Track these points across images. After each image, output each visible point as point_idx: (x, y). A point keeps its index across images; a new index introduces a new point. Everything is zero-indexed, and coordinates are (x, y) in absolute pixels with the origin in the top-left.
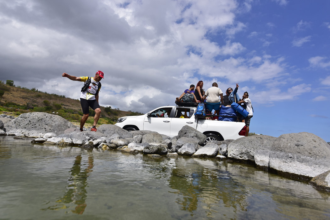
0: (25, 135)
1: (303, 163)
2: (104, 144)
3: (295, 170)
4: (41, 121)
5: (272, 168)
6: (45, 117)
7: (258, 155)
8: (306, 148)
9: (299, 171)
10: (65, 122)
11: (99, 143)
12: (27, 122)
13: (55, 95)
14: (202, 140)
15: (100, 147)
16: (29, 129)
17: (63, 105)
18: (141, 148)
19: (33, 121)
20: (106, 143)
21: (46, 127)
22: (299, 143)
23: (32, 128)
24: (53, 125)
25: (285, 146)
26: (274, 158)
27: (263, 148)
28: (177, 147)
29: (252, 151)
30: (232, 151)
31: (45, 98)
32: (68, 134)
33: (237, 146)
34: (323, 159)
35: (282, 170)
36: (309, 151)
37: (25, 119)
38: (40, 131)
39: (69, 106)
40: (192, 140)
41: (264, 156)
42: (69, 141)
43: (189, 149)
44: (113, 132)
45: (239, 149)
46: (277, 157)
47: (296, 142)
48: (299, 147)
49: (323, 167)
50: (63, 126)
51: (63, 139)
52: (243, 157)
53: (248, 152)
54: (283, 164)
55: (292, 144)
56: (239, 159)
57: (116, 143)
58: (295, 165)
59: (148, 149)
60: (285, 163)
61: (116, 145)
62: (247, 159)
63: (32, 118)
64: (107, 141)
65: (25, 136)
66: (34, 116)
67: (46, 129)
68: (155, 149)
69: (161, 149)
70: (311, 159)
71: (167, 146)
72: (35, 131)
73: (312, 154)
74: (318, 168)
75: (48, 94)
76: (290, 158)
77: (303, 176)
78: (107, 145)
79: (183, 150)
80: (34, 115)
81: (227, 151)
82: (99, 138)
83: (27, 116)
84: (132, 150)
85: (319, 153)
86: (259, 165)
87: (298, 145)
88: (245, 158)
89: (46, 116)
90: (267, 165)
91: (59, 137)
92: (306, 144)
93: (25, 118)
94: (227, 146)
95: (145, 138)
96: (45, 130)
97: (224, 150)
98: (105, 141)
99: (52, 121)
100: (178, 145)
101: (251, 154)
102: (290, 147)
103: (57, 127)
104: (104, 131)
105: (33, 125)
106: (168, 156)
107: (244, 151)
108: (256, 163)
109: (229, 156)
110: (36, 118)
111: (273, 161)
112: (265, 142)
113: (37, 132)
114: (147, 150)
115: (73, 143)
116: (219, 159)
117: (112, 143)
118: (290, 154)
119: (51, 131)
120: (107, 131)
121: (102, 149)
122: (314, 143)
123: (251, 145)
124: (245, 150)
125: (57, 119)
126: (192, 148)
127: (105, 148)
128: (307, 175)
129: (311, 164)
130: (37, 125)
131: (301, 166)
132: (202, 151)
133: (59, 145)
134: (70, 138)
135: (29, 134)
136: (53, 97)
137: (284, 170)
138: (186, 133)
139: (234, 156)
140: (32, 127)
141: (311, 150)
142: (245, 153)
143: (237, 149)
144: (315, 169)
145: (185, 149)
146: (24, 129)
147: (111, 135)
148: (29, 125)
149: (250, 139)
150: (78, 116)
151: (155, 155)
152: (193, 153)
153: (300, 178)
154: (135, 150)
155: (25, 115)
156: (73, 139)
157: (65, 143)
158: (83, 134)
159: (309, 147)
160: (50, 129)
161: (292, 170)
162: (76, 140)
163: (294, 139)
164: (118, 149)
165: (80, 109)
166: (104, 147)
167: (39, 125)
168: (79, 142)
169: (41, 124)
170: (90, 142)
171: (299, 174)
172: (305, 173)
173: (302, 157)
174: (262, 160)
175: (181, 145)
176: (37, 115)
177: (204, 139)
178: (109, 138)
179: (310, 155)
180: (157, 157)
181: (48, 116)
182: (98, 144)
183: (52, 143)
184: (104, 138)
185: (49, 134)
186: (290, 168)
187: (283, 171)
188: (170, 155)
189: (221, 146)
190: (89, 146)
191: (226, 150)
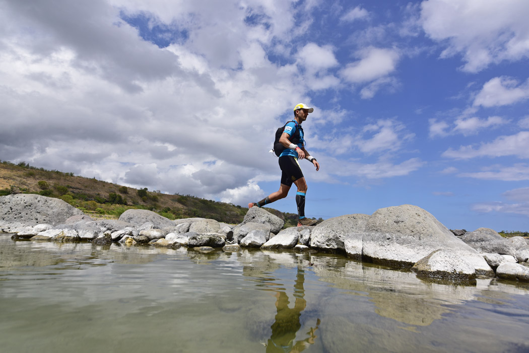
0: (3, 230)
1: (404, 245)
2: (128, 237)
3: (394, 255)
4: (29, 207)
5: (366, 255)
6: (37, 201)
7: (349, 240)
8: (407, 224)
9: (399, 257)
10: (69, 209)
11: (122, 236)
12: (6, 210)
13: (57, 172)
14: (277, 226)
15: (122, 242)
16: (10, 221)
17: (71, 187)
18: (185, 240)
19: (16, 208)
20: (133, 235)
21: (38, 216)
22: (399, 219)
23: (15, 218)
24: (49, 213)
25: (381, 224)
26: (368, 242)
27: (357, 231)
28: (239, 237)
29: (341, 236)
30: (316, 238)
31: (41, 178)
32: (72, 224)
33: (323, 230)
34: (429, 238)
35: (378, 257)
36: (411, 229)
37: (3, 205)
38: (27, 223)
39: (80, 189)
40: (262, 226)
41: (356, 240)
42: (73, 234)
43: (256, 238)
44: (144, 220)
45: (325, 234)
46: (372, 239)
47: (395, 218)
48: (399, 224)
49: (428, 248)
50: (65, 214)
51: (63, 231)
52: (330, 244)
53: (337, 238)
54: (379, 248)
55: (391, 221)
56: (325, 248)
57: (148, 235)
58: (393, 249)
59: (194, 240)
60: (381, 247)
61: (148, 237)
62: (336, 247)
63: (15, 203)
64: (134, 233)
65: (4, 232)
66: (18, 201)
67: (37, 219)
68: (206, 239)
69: (214, 239)
70: (414, 238)
71: (226, 237)
72: (19, 223)
73: (415, 232)
74: (423, 250)
75: (46, 171)
76: (388, 239)
77: (405, 263)
78: (134, 239)
79: (247, 241)
80: (17, 199)
81: (310, 239)
82: (120, 228)
83: (6, 200)
84: (172, 242)
85: (423, 230)
86: (350, 253)
87: (397, 222)
88: (334, 247)
89: (39, 199)
90: (361, 253)
91: (57, 228)
92: (407, 220)
93: (4, 203)
94: (311, 231)
95: (194, 227)
96: (36, 221)
97: (306, 237)
98: (131, 232)
99: (47, 208)
100: (242, 233)
101: (341, 239)
102: (388, 225)
103: (56, 216)
104: (130, 219)
105: (16, 215)
106: (225, 249)
107: (331, 237)
108: (347, 251)
109: (312, 245)
110: (22, 202)
111: (367, 246)
112: (360, 222)
113: (22, 225)
114: (193, 242)
115: (79, 238)
116: (299, 250)
117: (141, 235)
118: (387, 234)
119: (45, 222)
120: (134, 220)
121: (126, 245)
122: (418, 218)
123: (341, 228)
124: (333, 234)
125: (56, 204)
126: (260, 237)
127: (130, 242)
128: (409, 261)
129: (413, 246)
130: (23, 214)
131: (402, 250)
132: (275, 240)
133: (56, 240)
134: (74, 230)
135: (9, 228)
136: (54, 176)
137: (381, 256)
138: (254, 218)
139: (319, 244)
140: (15, 216)
141: (413, 226)
142: (334, 240)
143: (323, 235)
144: (418, 251)
145: (250, 237)
146: (2, 220)
147: (141, 225)
148: (9, 214)
149: (339, 219)
150: (95, 204)
151: (205, 247)
152: (263, 244)
153: (400, 265)
154: (176, 243)
155: (4, 199)
156: (79, 230)
157: (66, 238)
158: (95, 224)
159: (411, 224)
160: (44, 220)
161: (390, 257)
162: (84, 232)
163: (393, 214)
164: (150, 243)
165: (97, 193)
166: (128, 241)
167: (27, 214)
168: (89, 235)
169: (29, 212)
170: (105, 235)
171: (399, 260)
172: (407, 258)
173: (402, 237)
174: (353, 246)
175: (245, 233)
176: (23, 198)
177: (280, 225)
178: (138, 229)
179: (412, 234)
180: (208, 250)
181: (41, 199)
182: (119, 238)
183: (46, 238)
184: (129, 229)
185: (42, 226)
186: (389, 253)
187: (380, 258)
188: (227, 247)
189: (301, 232)
190: (104, 241)
191: (308, 237)
